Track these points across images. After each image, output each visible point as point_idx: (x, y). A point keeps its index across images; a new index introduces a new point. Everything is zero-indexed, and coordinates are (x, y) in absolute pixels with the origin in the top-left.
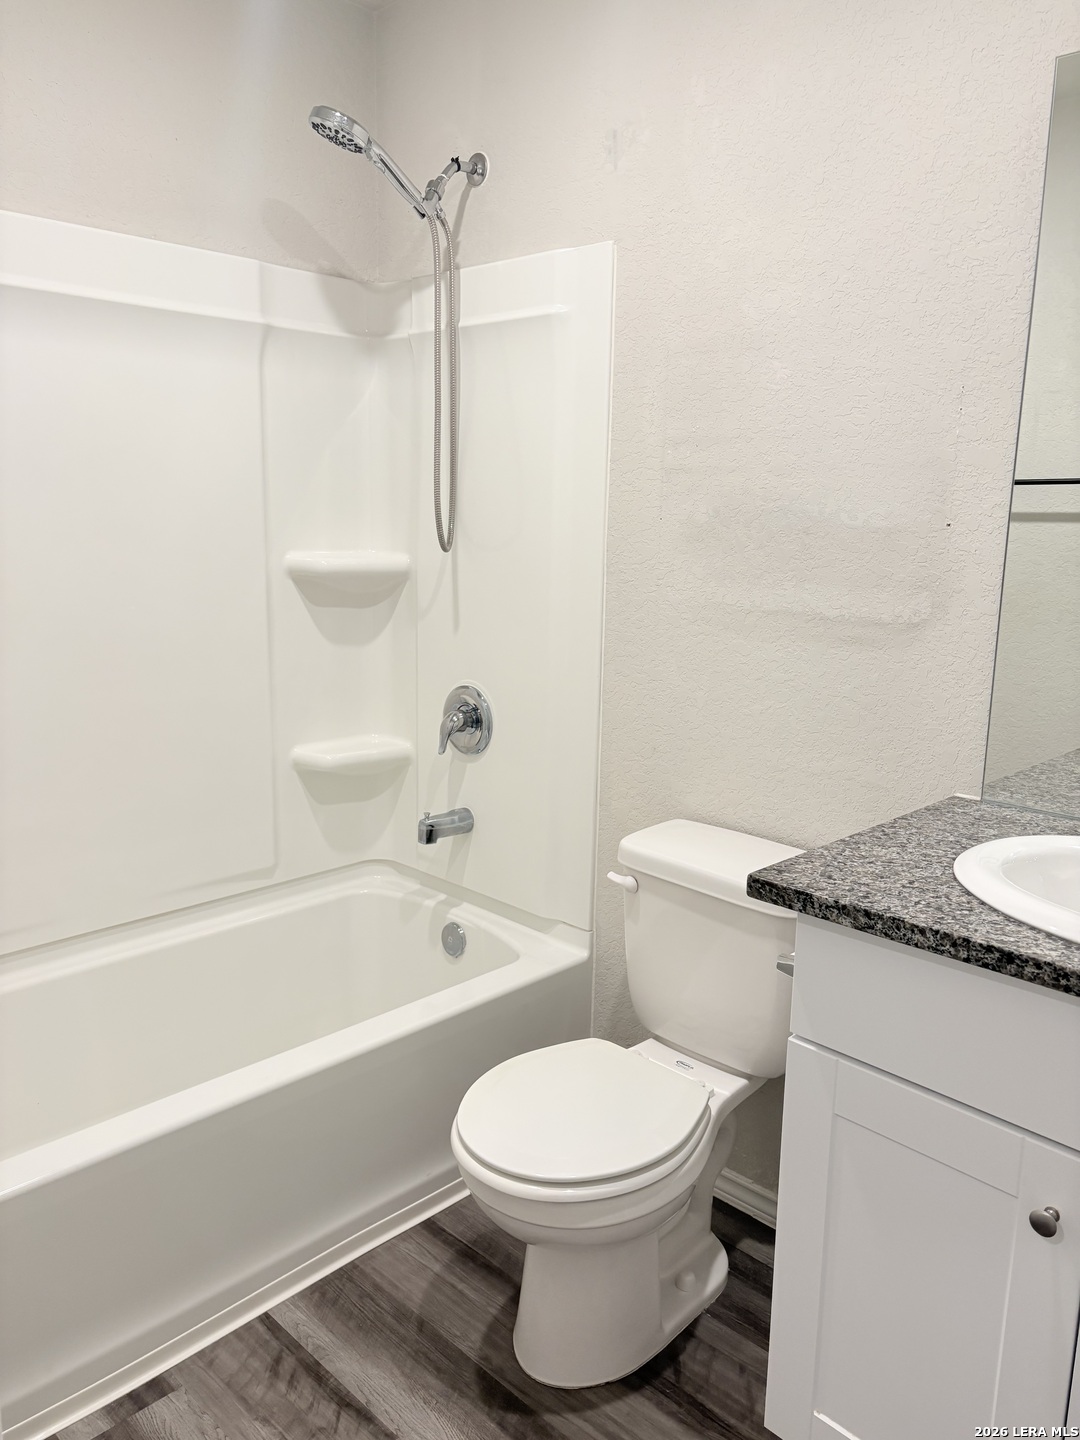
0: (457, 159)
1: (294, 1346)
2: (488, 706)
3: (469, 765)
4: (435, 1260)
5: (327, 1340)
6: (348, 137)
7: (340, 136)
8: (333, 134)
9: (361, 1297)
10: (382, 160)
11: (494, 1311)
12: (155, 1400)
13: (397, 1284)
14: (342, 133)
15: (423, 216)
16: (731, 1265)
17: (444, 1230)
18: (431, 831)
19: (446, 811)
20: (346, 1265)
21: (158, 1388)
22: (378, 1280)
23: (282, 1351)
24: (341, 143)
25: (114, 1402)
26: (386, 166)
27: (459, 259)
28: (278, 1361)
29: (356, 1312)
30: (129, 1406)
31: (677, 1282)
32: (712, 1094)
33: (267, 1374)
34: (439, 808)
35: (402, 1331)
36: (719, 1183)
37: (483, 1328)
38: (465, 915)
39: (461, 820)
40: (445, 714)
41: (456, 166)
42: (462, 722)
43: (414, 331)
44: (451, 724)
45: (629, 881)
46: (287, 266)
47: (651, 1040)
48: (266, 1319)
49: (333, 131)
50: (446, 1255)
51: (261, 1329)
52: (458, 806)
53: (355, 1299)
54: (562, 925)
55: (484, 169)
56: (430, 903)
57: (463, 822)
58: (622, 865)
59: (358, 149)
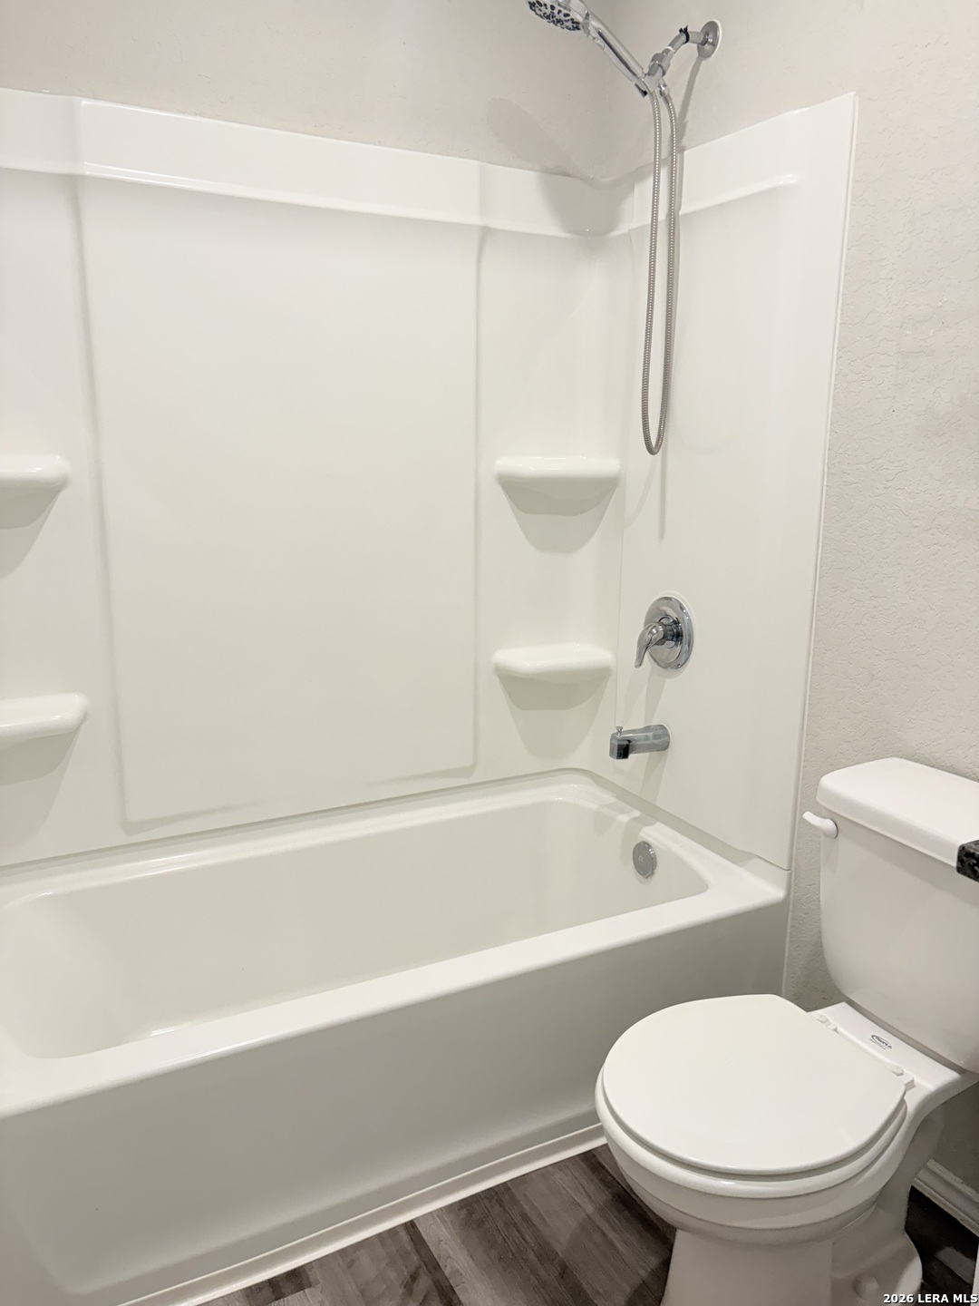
0: (686, 29)
1: (432, 1265)
2: (689, 620)
3: (667, 680)
4: (589, 1200)
5: (466, 1265)
6: (564, 11)
7: (556, 11)
8: (548, 11)
9: (507, 1225)
10: (600, 34)
11: (644, 1274)
12: (292, 1293)
13: (546, 1217)
14: (557, 8)
15: (645, 93)
16: (925, 1275)
17: (604, 1168)
18: (628, 746)
19: (642, 726)
20: (498, 1186)
21: (297, 1279)
22: (527, 1208)
23: (420, 1267)
24: (559, 21)
25: (255, 1285)
26: (606, 42)
27: (685, 142)
28: (414, 1277)
29: (500, 1240)
30: (267, 1292)
31: (856, 1285)
32: (910, 1085)
33: (402, 1290)
34: (633, 723)
35: (542, 1272)
36: (922, 1174)
37: (628, 1290)
38: (658, 835)
39: (655, 737)
40: (645, 625)
41: (684, 37)
42: (661, 636)
43: (634, 225)
44: (650, 636)
45: (828, 824)
46: (510, 166)
47: (844, 1005)
48: (411, 1226)
49: (549, 7)
50: (602, 1196)
51: (404, 1236)
52: (655, 722)
53: (501, 1225)
54: (757, 860)
55: (716, 38)
56: (624, 818)
57: (659, 741)
58: (822, 806)
59: (576, 26)
